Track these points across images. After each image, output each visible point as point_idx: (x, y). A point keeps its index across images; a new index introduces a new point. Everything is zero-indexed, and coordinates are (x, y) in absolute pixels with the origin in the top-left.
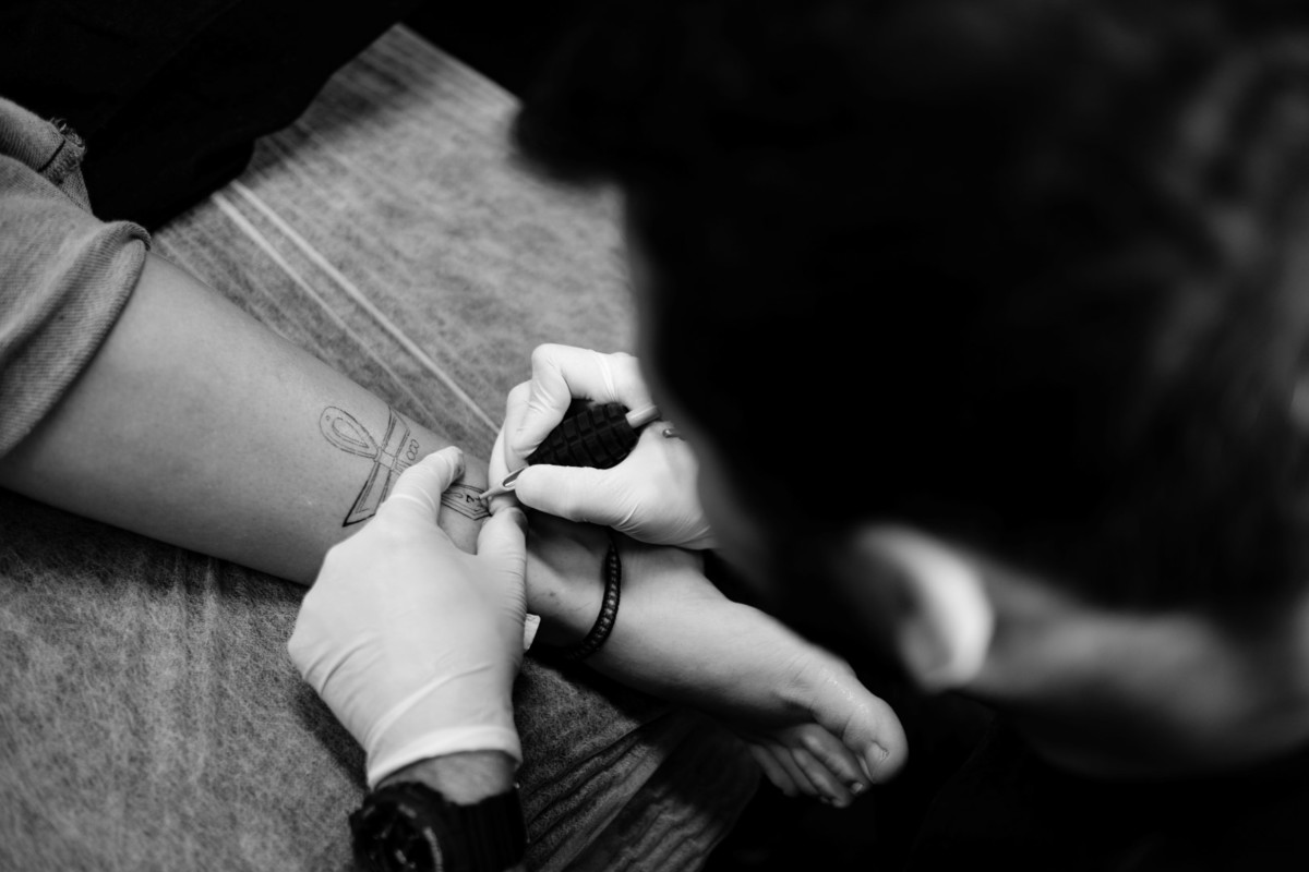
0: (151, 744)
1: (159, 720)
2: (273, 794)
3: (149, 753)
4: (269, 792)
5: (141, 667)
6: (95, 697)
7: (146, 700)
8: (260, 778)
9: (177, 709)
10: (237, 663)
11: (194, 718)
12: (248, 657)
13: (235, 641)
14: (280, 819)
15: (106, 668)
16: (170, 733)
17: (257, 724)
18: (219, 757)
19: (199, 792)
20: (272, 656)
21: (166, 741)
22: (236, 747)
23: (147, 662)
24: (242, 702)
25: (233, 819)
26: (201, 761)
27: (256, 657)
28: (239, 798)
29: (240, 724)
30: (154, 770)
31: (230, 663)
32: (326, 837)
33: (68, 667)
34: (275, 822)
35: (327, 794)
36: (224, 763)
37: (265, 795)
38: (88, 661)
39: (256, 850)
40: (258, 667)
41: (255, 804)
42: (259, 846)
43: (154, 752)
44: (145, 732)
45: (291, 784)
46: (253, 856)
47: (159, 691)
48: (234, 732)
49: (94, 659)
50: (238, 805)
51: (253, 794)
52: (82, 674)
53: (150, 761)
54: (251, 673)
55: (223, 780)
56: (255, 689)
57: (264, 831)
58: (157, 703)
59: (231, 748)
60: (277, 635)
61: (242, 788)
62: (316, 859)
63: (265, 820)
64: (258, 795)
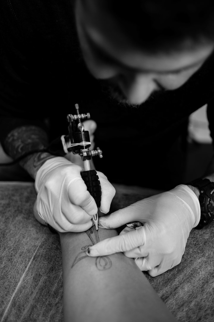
0: (206, 276)
1: (199, 280)
2: (192, 240)
3: (209, 275)
4: (192, 241)
5: (190, 298)
6: (208, 301)
7: (197, 288)
8: (191, 245)
9: (194, 277)
11: (191, 272)
13: (162, 281)
15: (198, 307)
16: (200, 273)
18: (195, 258)
19: (207, 255)
21: (203, 273)
23: (187, 298)
25: (205, 244)
26: (199, 261)
28: (199, 246)
30: (211, 270)
31: (169, 277)
33: (208, 316)
36: (195, 256)
37: (193, 241)
38: (201, 313)
41: (197, 241)
42: (205, 234)
43: (207, 274)
44: (205, 280)
48: (186, 260)
49: (199, 312)
50: (201, 245)
51: (196, 244)
52: (206, 310)
53: (210, 273)
55: (199, 253)
58: (195, 284)
59: (190, 257)
61: (197, 247)
63: (199, 237)
64: (195, 243)
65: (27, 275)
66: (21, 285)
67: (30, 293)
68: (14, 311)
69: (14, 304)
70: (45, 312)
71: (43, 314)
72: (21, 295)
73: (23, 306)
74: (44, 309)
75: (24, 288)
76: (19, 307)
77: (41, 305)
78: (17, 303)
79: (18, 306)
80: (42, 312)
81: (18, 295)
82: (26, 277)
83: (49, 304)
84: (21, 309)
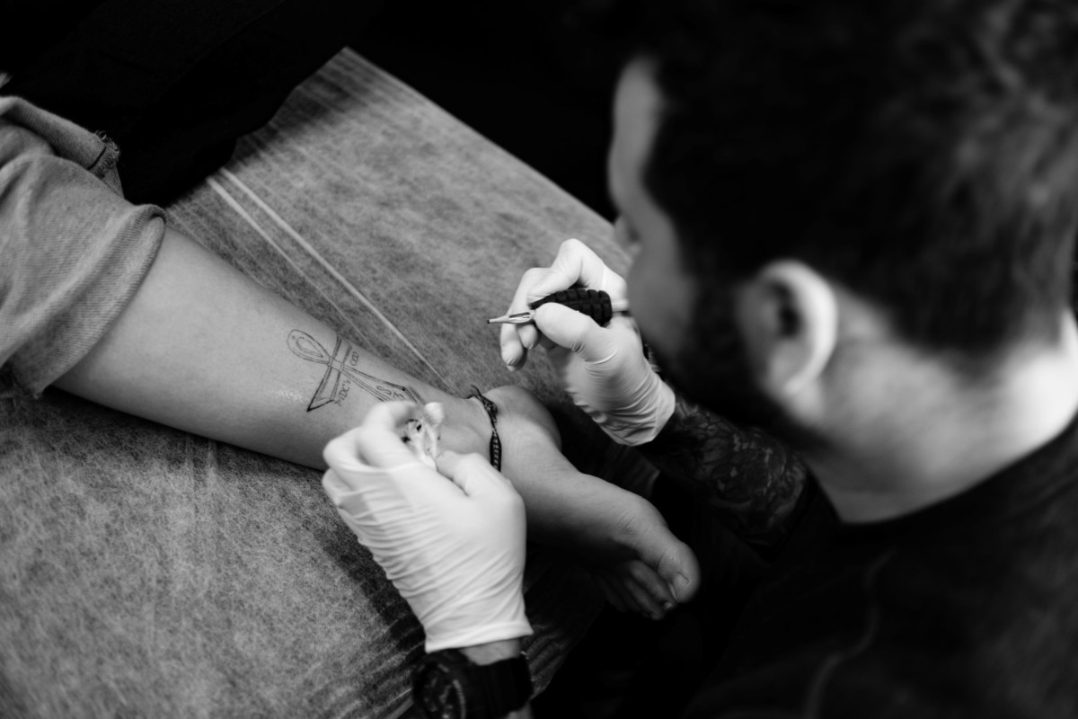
0: (172, 571)
1: (177, 555)
2: (257, 605)
3: (170, 577)
4: (253, 604)
5: (163, 518)
6: (132, 538)
7: (167, 541)
8: (247, 594)
9: (189, 547)
10: (230, 515)
11: (201, 553)
12: (238, 512)
13: (228, 501)
14: (261, 622)
15: (139, 519)
16: (185, 563)
17: (245, 558)
18: (219, 580)
19: (205, 604)
20: (255, 511)
21: (182, 569)
22: (230, 573)
23: (168, 515)
24: (234, 542)
25: (229, 621)
26: (206, 582)
27: (243, 511)
28: (233, 607)
29: (233, 558)
30: (174, 588)
31: (225, 515)
32: (294, 635)
33: (112, 518)
34: (258, 624)
35: (294, 606)
36: (222, 584)
37: (251, 606)
38: (127, 514)
39: (245, 643)
41: (244, 612)
42: (247, 640)
43: (173, 576)
44: (167, 563)
45: (269, 599)
46: (243, 647)
47: (176, 534)
48: (229, 563)
49: (131, 513)
50: (232, 613)
51: (243, 606)
52: (123, 523)
53: (171, 582)
54: (240, 522)
55: (222, 595)
56: (243, 533)
57: (250, 630)
58: (175, 543)
59: (227, 574)
60: (258, 496)
61: (235, 601)
62: (286, 649)
63: (251, 623)
64: (246, 606)
65: (400, 342)
66: (386, 327)
67: (366, 333)
68: (353, 305)
69: (364, 309)
82: (398, 339)
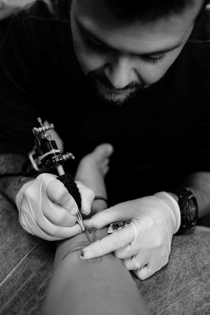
0: (200, 300)
1: (192, 302)
3: (203, 299)
7: (189, 310)
8: (189, 268)
10: (159, 292)
12: (156, 290)
13: (153, 297)
14: (195, 258)
16: (195, 296)
17: (175, 276)
20: (151, 284)
22: (185, 278)
24: (171, 284)
25: (203, 269)
27: (154, 288)
28: (197, 270)
29: (178, 281)
30: (207, 294)
32: (191, 247)
34: (197, 259)
35: (181, 252)
36: (191, 279)
39: (206, 259)
40: (157, 286)
41: (196, 265)
42: (205, 259)
45: (184, 260)
47: (184, 308)
48: (181, 281)
50: (199, 269)
51: (194, 267)
53: (205, 297)
54: (160, 287)
55: (196, 276)
56: (165, 283)
57: (201, 261)
58: (188, 306)
59: (186, 279)
60: (143, 287)
61: (195, 270)
62: (198, 247)
63: (198, 261)
64: (193, 266)
65: (18, 269)
66: (10, 278)
67: (17, 286)
70: (27, 307)
71: (25, 309)
72: (7, 287)
73: (7, 298)
74: (27, 304)
75: (12, 281)
76: (3, 298)
77: (25, 300)
78: (2, 294)
79: (2, 296)
80: (24, 306)
81: (5, 286)
82: (16, 271)
83: (33, 300)
84: (5, 300)
